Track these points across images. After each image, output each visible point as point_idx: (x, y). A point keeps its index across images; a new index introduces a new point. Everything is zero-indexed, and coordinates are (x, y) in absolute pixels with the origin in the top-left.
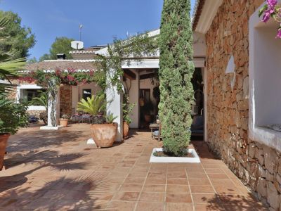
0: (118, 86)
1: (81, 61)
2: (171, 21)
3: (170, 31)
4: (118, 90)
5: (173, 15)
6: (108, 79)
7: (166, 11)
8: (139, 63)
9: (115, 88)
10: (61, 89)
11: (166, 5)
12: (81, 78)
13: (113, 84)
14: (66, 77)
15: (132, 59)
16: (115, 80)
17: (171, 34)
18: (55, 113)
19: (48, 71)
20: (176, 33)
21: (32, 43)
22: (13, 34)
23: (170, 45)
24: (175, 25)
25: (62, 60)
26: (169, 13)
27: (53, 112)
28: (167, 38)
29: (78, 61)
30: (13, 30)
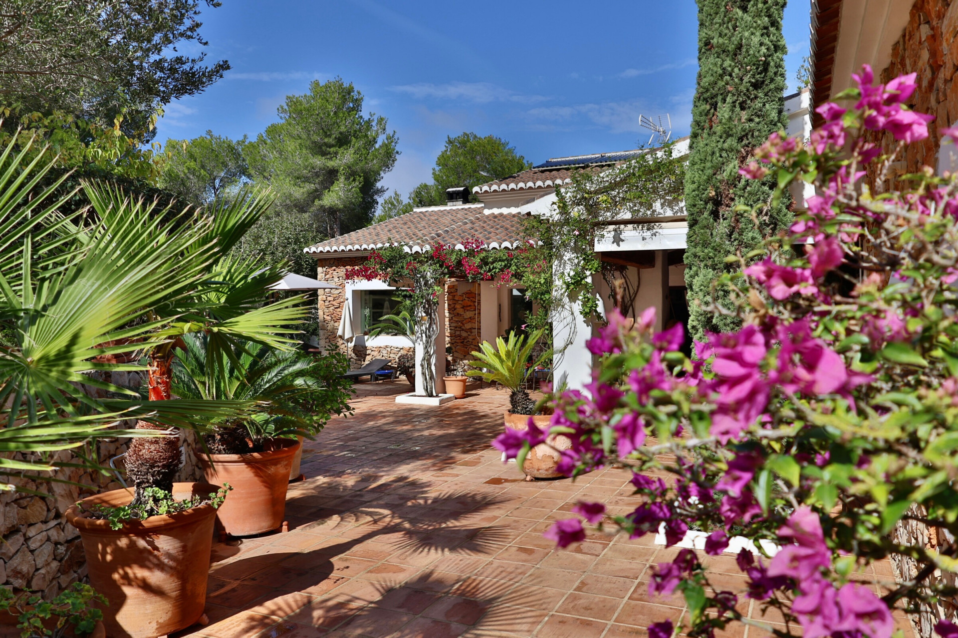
0: (584, 304)
1: (505, 211)
2: (718, 129)
3: (717, 159)
4: (585, 314)
5: (724, 111)
6: (558, 283)
7: (705, 100)
8: (648, 234)
9: (577, 307)
10: (452, 291)
11: (705, 82)
12: (498, 265)
13: (573, 298)
14: (459, 263)
15: (626, 222)
16: (576, 286)
17: (718, 168)
18: (433, 360)
19: (416, 248)
20: (732, 166)
21: (388, 157)
22: (343, 141)
23: (717, 202)
24: (731, 142)
25: (459, 205)
26: (715, 106)
27: (427, 359)
28: (709, 180)
29: (496, 211)
30: (343, 129)
